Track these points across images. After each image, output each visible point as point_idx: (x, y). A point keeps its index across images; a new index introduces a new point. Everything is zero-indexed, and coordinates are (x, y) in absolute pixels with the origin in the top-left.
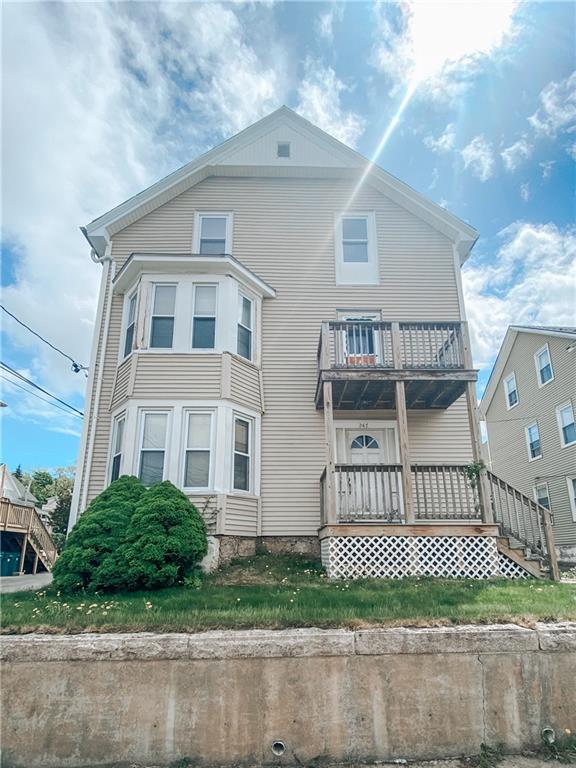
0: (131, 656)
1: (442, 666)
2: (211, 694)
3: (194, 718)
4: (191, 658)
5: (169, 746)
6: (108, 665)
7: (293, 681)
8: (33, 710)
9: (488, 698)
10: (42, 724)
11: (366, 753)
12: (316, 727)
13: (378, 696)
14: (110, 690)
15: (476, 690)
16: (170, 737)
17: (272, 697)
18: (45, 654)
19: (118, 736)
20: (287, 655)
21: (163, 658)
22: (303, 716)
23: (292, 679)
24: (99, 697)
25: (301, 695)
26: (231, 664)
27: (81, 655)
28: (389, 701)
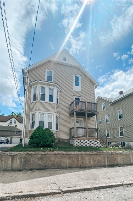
0: (63, 154)
1: (99, 156)
2: (73, 159)
3: (71, 162)
4: (70, 154)
5: (68, 166)
6: (60, 155)
7: (82, 158)
8: (51, 161)
9: (104, 160)
10: (52, 163)
11: (90, 166)
12: (85, 163)
13: (92, 159)
14: (60, 158)
15: (103, 159)
16: (68, 164)
17: (80, 159)
18: (51, 154)
19: (62, 164)
20: (81, 154)
21: (67, 154)
22: (83, 162)
23: (82, 157)
24: (59, 159)
25: (83, 159)
26: (75, 155)
27: (56, 154)
28: (93, 160)
